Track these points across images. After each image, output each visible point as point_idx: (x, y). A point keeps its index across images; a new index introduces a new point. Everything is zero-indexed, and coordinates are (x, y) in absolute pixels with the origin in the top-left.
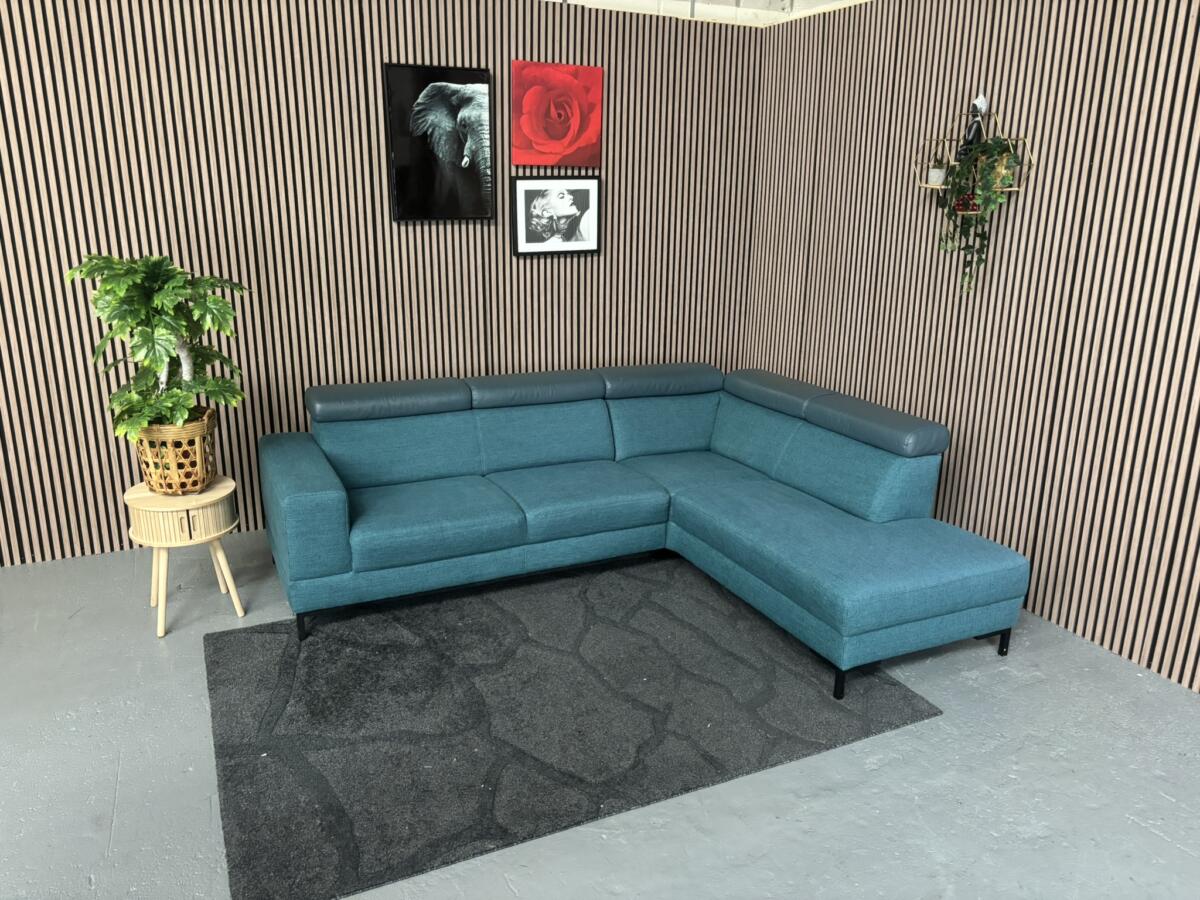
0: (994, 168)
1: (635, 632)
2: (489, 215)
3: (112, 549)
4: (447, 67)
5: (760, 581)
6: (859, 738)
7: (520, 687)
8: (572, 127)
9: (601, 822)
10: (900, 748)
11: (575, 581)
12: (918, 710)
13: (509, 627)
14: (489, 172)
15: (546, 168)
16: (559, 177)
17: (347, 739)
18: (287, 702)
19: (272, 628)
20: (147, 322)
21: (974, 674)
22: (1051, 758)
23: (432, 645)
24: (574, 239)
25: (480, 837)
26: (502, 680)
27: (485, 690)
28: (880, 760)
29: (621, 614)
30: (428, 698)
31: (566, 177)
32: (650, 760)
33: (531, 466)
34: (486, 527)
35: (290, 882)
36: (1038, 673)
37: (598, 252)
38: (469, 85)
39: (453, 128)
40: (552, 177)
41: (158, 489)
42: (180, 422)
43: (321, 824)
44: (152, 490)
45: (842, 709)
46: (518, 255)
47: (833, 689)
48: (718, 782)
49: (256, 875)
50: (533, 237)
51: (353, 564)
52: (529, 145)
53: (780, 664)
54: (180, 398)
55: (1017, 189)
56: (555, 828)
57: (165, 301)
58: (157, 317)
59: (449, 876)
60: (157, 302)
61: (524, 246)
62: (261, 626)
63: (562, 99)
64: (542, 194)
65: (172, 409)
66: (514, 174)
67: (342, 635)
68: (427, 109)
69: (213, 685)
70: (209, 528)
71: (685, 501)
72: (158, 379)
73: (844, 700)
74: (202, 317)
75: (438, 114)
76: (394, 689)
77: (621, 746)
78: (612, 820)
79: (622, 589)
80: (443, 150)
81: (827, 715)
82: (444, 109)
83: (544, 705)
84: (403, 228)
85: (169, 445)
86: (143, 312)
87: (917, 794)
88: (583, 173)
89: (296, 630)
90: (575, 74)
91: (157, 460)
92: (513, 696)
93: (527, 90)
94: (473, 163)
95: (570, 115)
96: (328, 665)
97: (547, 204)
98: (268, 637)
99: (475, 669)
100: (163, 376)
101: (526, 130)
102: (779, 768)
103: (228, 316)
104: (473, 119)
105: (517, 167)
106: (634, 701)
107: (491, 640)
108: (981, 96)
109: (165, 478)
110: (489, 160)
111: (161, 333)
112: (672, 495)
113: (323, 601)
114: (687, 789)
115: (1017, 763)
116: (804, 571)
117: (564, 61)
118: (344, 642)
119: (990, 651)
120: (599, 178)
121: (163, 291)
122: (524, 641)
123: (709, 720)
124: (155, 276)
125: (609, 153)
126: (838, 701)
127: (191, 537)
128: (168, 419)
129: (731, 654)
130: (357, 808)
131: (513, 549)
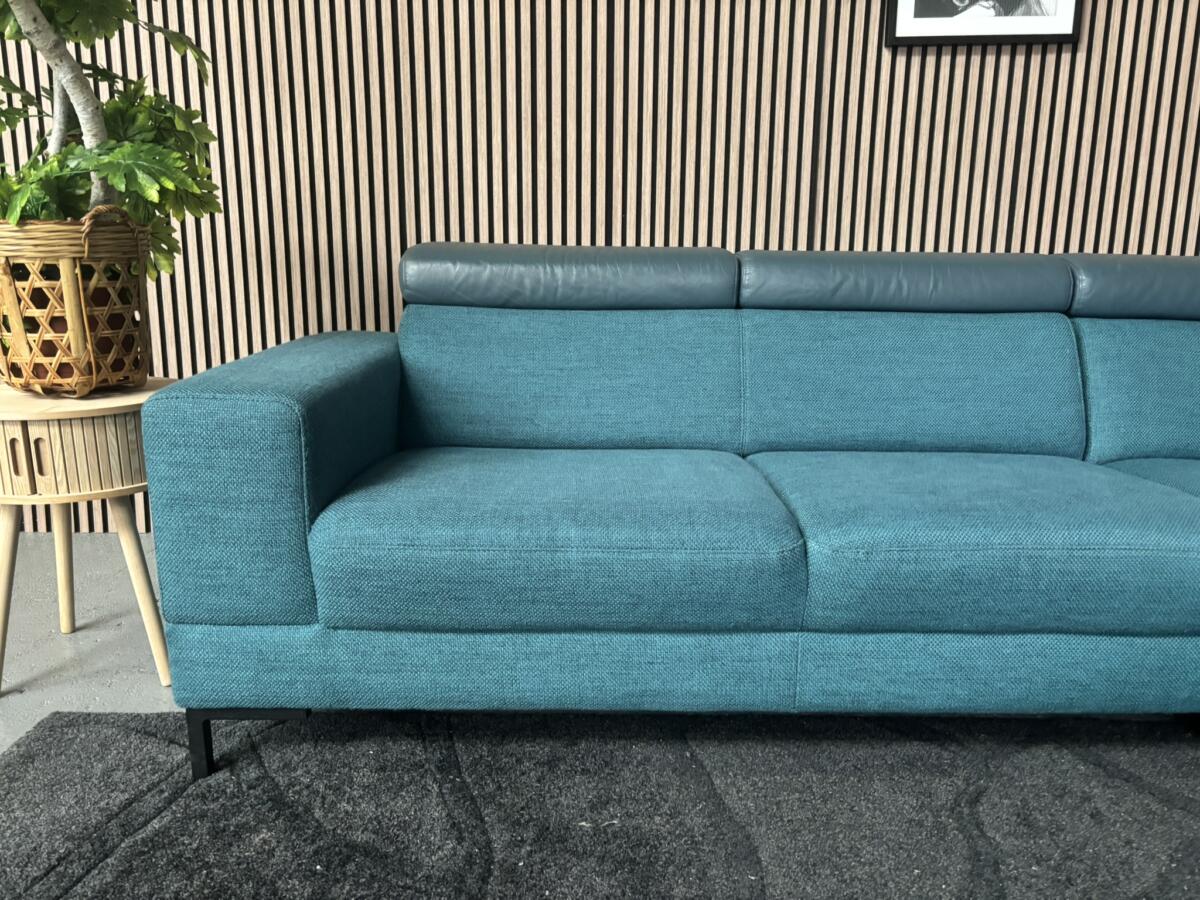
24: (1021, 9)
37: (1073, 39)
46: (896, 43)
51: (318, 604)
61: (909, 25)
70: (77, 472)
127: (33, 490)
131: (764, 636)
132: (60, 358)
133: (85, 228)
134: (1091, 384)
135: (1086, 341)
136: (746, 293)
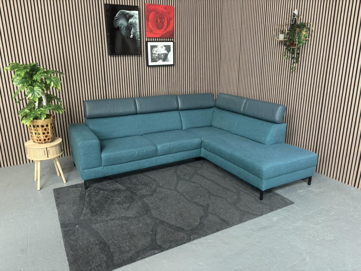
0: (301, 32)
1: (193, 182)
2: (139, 53)
3: (20, 164)
4: (125, 5)
5: (233, 165)
6: (270, 212)
7: (159, 201)
8: (165, 26)
9: (191, 242)
10: (283, 214)
11: (172, 168)
12: (286, 203)
13: (153, 183)
14: (139, 39)
15: (157, 38)
16: (161, 41)
17: (105, 220)
18: (83, 209)
19: (76, 186)
20: (31, 85)
21: (302, 191)
22: (331, 215)
23: (129, 189)
24: (166, 61)
25: (153, 249)
26: (153, 199)
27: (148, 202)
28: (277, 218)
29: (188, 177)
30: (130, 205)
31: (163, 41)
32: (205, 222)
33: (157, 132)
34: (145, 151)
35: (91, 267)
36: (321, 190)
37: (173, 65)
38: (132, 11)
39: (128, 25)
40: (159, 41)
41: (36, 141)
42: (43, 119)
43: (99, 248)
44: (34, 142)
45: (263, 203)
46: (149, 66)
47: (259, 197)
48: (227, 228)
49: (78, 266)
50: (153, 60)
51: (102, 164)
52: (151, 31)
53: (241, 190)
54: (43, 111)
55: (308, 39)
56: (177, 245)
57: (37, 78)
58: (35, 83)
59: (144, 263)
60: (35, 78)
61: (150, 63)
62: (72, 185)
63: (161, 16)
64: (156, 46)
65: (40, 115)
66: (147, 40)
67: (99, 187)
68: (118, 19)
69: (58, 205)
70: (54, 154)
71: (206, 141)
72: (35, 105)
73: (263, 201)
74: (51, 82)
75: (122, 21)
76: (118, 203)
77: (194, 218)
78: (195, 241)
79: (188, 170)
80: (124, 32)
81: (258, 205)
82: (124, 19)
83: (168, 206)
85: (40, 127)
86: (30, 81)
87: (291, 229)
88: (168, 40)
89: (84, 186)
90: (165, 8)
91: (36, 132)
92: (157, 204)
93: (151, 13)
94: (134, 37)
95: (164, 21)
96: (96, 197)
97: (157, 50)
98: (75, 189)
99: (144, 196)
100: (37, 104)
101: (150, 26)
102: (246, 222)
103: (59, 83)
104: (133, 22)
105: (148, 38)
106: (197, 204)
107: (148, 187)
108: (296, 10)
109: (39, 138)
110: (139, 36)
111: (36, 88)
112: (202, 139)
113: (93, 176)
114: (218, 231)
115: (320, 217)
116: (249, 160)
117: (162, 4)
118: (100, 189)
119: (305, 184)
120: (173, 41)
121: (36, 75)
122: (159, 187)
123: (221, 208)
124: (34, 70)
125: (176, 33)
126: (261, 201)
127: (48, 157)
128: (39, 118)
129: (225, 188)
130: (110, 242)
131: (153, 158)
132: (48, 137)
133: (52, 119)
134: (182, 120)
135: (181, 114)
136: (138, 112)
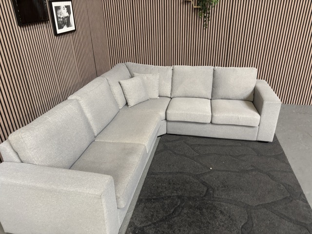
24: (70, 26)
37: (76, 30)
50: (61, 27)
61: (59, 31)
64: (59, 8)
84: (22, 29)
97: (61, 12)
120: (71, 1)
